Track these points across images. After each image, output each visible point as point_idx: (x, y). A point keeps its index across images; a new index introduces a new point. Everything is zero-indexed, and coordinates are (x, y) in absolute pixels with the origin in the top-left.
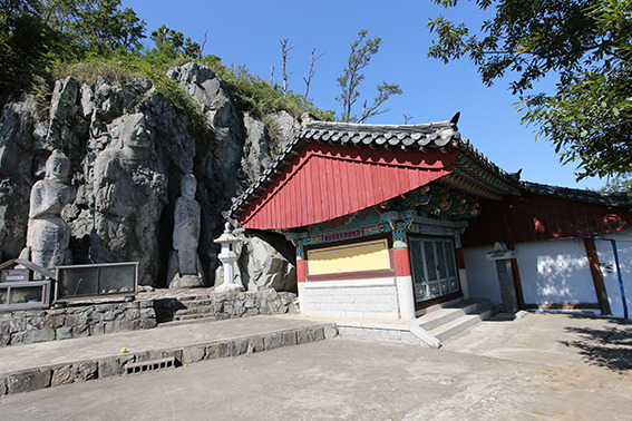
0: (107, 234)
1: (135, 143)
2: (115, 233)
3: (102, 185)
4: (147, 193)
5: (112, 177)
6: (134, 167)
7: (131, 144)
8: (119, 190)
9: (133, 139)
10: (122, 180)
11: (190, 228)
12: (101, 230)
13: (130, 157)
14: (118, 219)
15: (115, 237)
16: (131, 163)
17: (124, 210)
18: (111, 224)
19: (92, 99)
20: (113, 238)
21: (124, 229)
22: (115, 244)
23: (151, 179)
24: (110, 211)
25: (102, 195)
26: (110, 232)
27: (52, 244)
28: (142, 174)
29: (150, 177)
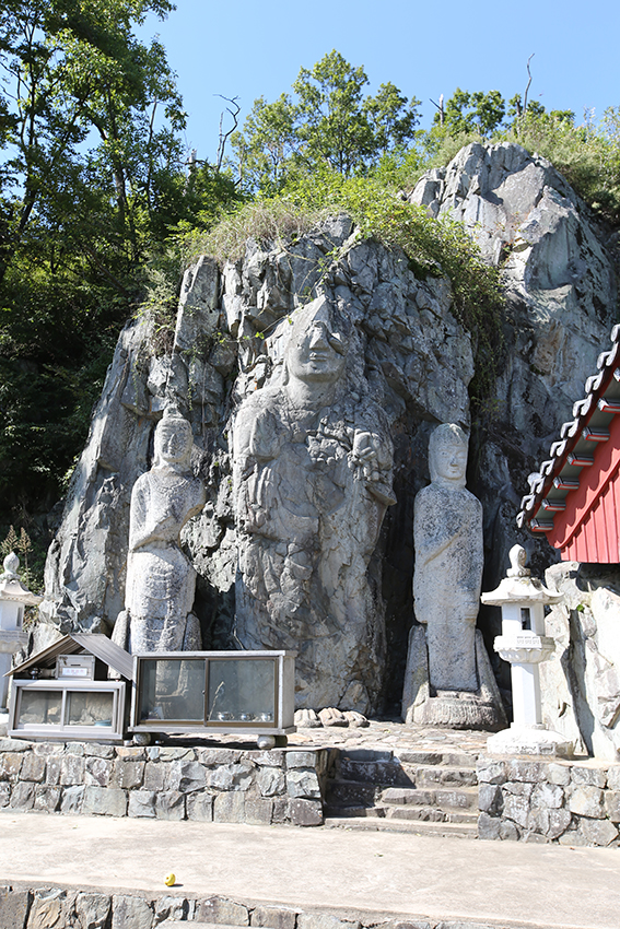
0: (261, 581)
1: (308, 368)
2: (276, 579)
3: (248, 471)
5: (265, 452)
6: (312, 423)
8: (279, 480)
9: (304, 358)
11: (452, 566)
12: (250, 574)
13: (301, 402)
14: (281, 547)
15: (278, 589)
16: (303, 414)
17: (293, 525)
18: (267, 558)
19: (239, 289)
20: (273, 591)
21: (293, 570)
22: (278, 606)
23: (348, 447)
24: (263, 529)
25: (247, 495)
26: (268, 578)
27: (162, 603)
28: (329, 436)
29: (347, 443)
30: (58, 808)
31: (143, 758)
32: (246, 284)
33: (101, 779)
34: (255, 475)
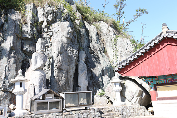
0: (59, 78)
1: (68, 36)
2: (62, 78)
3: (58, 55)
4: (72, 59)
5: (61, 52)
6: (67, 47)
7: (67, 36)
8: (63, 56)
10: (64, 53)
11: (85, 76)
12: (57, 77)
14: (63, 71)
15: (62, 80)
17: (65, 67)
18: (60, 73)
19: (43, 14)
20: (61, 80)
21: (65, 76)
22: (61, 83)
23: (73, 53)
24: (60, 67)
25: (58, 60)
26: (60, 77)
27: (42, 82)
28: (70, 50)
29: (73, 52)
31: (69, 114)
32: (45, 13)
34: (59, 56)
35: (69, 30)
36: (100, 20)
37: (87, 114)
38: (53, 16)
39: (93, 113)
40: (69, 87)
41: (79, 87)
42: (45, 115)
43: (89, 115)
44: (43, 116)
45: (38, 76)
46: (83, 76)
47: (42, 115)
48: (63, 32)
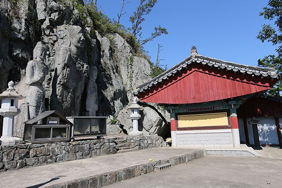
1: (79, 45)
2: (66, 98)
3: (64, 68)
4: (81, 76)
5: (69, 64)
6: (76, 59)
10: (72, 66)
11: (95, 98)
13: (75, 53)
14: (69, 90)
15: (66, 101)
16: (75, 56)
17: (72, 84)
19: (45, 10)
20: (65, 101)
21: (71, 96)
22: (66, 105)
23: (83, 68)
24: (66, 85)
25: (63, 74)
26: (64, 97)
27: (40, 102)
28: (80, 63)
29: (83, 66)
30: (56, 162)
31: (79, 144)
32: (48, 9)
33: (68, 151)
34: (66, 69)
35: (81, 38)
36: (115, 32)
37: (101, 144)
38: (59, 14)
39: (108, 144)
40: (75, 110)
41: (87, 111)
42: (47, 144)
43: (102, 145)
44: (44, 146)
45: (35, 94)
46: (92, 98)
47: (42, 145)
48: (73, 39)
